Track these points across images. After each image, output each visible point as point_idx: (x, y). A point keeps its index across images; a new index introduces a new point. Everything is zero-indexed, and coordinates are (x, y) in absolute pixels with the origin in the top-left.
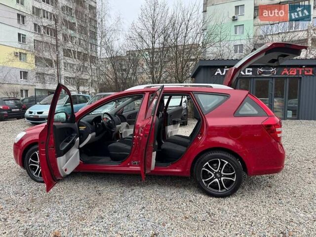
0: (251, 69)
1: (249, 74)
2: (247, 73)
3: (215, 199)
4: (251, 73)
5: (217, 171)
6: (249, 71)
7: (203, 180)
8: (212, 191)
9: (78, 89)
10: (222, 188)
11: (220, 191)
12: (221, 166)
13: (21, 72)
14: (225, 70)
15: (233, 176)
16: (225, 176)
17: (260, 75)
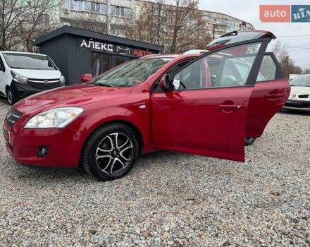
6: (110, 47)
17: (119, 52)
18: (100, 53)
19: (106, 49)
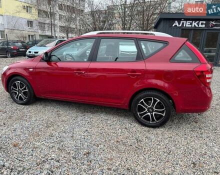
0: (204, 22)
1: (201, 26)
2: (200, 26)
3: (146, 129)
4: (204, 26)
5: (150, 107)
6: (202, 24)
7: (138, 113)
8: (145, 122)
9: (67, 36)
10: (153, 120)
11: (151, 122)
12: (154, 103)
13: (28, 21)
14: (182, 22)
15: (163, 112)
16: (156, 111)
17: (212, 27)
18: (191, 29)
19: (197, 26)
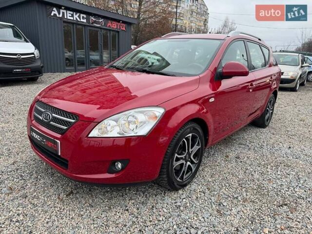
0: (85, 16)
6: (83, 18)
14: (62, 11)
17: (92, 23)
18: (73, 24)
19: (79, 20)
